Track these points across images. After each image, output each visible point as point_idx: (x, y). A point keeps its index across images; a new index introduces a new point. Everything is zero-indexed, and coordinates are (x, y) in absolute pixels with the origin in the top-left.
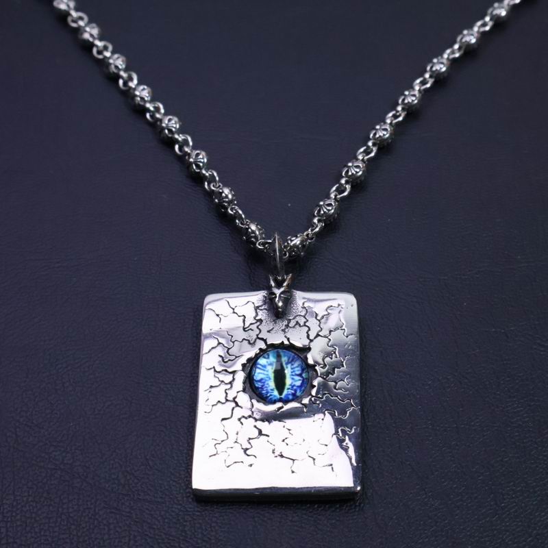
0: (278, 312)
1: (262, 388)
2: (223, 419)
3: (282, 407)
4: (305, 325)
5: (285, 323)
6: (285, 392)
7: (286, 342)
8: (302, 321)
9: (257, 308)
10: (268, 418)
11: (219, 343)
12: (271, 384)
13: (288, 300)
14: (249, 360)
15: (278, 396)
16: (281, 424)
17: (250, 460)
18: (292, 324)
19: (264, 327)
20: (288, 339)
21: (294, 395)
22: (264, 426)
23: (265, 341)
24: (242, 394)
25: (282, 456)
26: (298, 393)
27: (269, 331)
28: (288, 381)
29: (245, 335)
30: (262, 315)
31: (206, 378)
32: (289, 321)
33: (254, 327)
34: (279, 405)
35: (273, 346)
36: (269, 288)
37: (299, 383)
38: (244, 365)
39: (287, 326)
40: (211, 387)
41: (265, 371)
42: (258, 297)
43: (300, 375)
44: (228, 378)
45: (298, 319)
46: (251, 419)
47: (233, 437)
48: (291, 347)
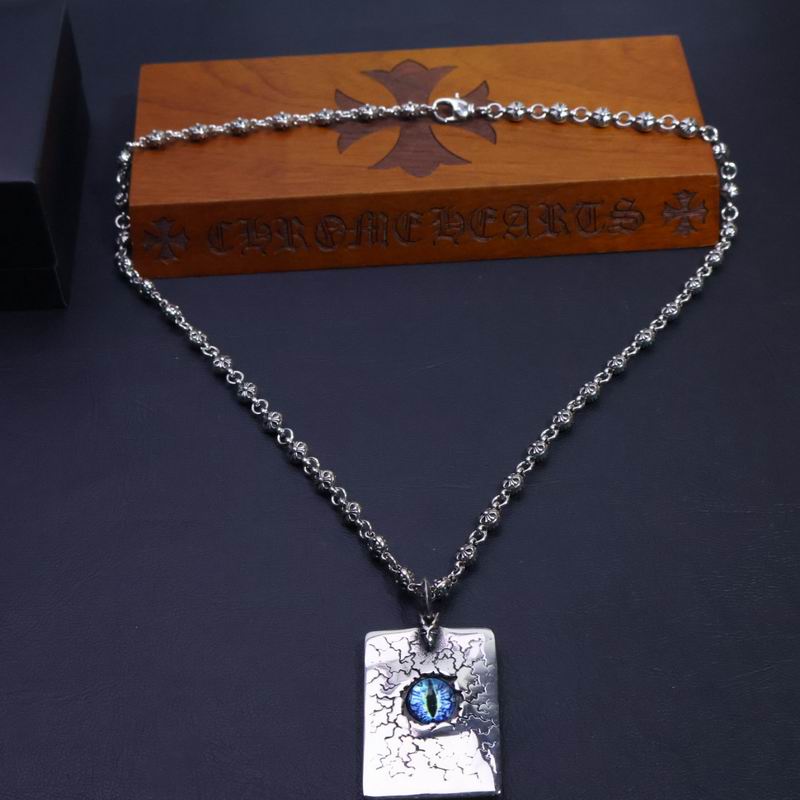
0: (429, 647)
1: (417, 711)
2: (387, 738)
3: (435, 727)
4: (451, 657)
5: (435, 655)
6: (437, 714)
7: (436, 672)
8: (449, 654)
9: (410, 643)
10: (424, 736)
11: (380, 674)
12: (425, 708)
13: (437, 636)
14: (406, 688)
15: (431, 718)
16: (434, 740)
17: (410, 771)
18: (441, 656)
19: (418, 659)
20: (438, 670)
21: (443, 716)
22: (420, 743)
23: (418, 671)
24: (401, 716)
25: (436, 767)
26: (448, 715)
27: (421, 663)
28: (439, 705)
29: (401, 667)
30: (415, 649)
31: (370, 704)
32: (438, 654)
33: (408, 659)
34: (432, 725)
35: (425, 676)
36: (420, 625)
37: (448, 707)
38: (401, 692)
39: (437, 658)
40: (375, 711)
41: (420, 697)
42: (410, 633)
43: (449, 700)
44: (389, 703)
45: (445, 652)
46: (409, 738)
47: (395, 753)
48: (441, 676)
